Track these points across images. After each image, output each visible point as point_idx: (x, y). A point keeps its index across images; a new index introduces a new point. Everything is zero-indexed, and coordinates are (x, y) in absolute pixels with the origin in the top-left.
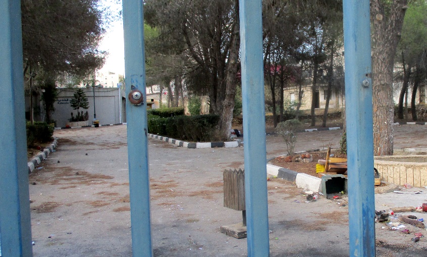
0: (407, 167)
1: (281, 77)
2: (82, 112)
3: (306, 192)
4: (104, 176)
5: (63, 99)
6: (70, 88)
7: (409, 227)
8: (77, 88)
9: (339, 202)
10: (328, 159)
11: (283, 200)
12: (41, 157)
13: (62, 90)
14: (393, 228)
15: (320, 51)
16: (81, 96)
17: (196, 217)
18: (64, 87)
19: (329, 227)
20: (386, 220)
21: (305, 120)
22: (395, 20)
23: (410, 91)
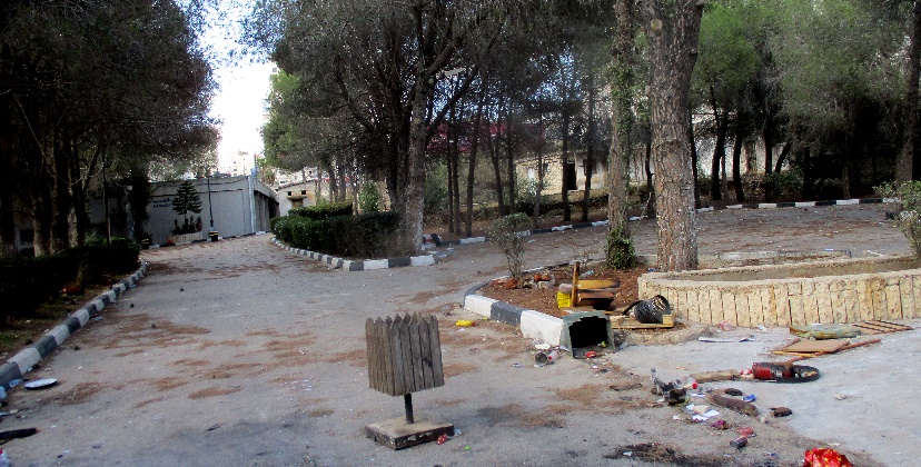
0: (723, 291)
1: (508, 141)
2: (192, 219)
3: (538, 347)
4: (196, 328)
5: (162, 199)
6: (170, 182)
7: (727, 416)
8: (180, 181)
9: (596, 364)
10: (576, 283)
11: (493, 364)
12: (106, 300)
13: (159, 184)
14: (694, 418)
15: (572, 95)
16: (188, 193)
17: (330, 404)
18: (160, 179)
19: (570, 418)
20: (683, 401)
21: (553, 211)
22: (685, 27)
23: (729, 152)
